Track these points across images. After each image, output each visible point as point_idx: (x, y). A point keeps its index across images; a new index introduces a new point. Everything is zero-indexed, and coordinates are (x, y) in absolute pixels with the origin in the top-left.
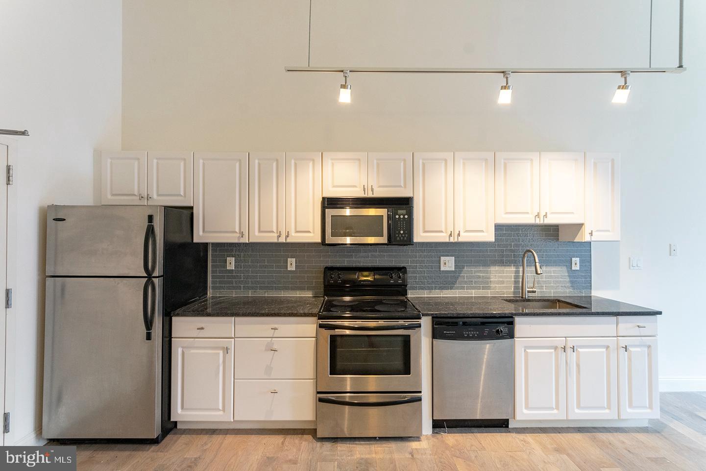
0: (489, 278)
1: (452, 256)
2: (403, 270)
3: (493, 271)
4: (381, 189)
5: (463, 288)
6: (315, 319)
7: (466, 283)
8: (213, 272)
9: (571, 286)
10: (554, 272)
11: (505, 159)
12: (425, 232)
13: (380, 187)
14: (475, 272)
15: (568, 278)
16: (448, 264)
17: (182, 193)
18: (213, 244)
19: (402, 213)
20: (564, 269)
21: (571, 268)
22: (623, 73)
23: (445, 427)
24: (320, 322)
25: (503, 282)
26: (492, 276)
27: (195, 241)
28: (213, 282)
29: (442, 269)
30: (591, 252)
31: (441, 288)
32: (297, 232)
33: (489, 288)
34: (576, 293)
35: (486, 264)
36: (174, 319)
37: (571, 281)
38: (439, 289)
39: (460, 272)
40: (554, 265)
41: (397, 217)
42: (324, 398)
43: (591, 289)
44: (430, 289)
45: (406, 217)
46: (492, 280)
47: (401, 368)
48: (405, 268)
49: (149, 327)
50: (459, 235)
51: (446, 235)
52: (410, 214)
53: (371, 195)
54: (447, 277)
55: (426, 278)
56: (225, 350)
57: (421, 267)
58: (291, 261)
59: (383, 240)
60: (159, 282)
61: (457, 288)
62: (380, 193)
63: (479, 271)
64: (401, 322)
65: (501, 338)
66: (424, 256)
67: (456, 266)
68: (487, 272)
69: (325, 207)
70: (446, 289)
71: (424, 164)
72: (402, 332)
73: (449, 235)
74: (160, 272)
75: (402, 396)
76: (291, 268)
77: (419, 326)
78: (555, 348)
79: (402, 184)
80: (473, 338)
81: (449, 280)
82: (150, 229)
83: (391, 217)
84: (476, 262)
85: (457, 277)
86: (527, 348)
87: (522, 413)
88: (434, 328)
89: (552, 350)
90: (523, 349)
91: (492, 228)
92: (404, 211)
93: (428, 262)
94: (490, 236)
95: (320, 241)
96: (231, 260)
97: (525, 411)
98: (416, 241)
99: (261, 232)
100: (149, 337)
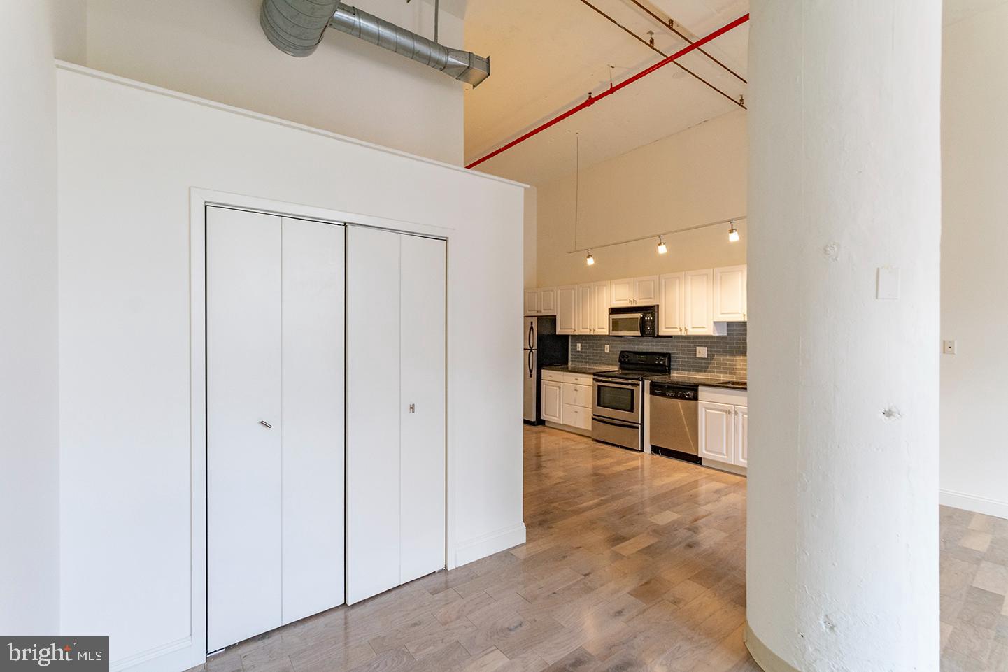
0: (735, 365)
1: (705, 346)
2: (668, 355)
4: (641, 301)
5: (714, 372)
6: (593, 376)
7: (716, 368)
8: (572, 352)
11: (721, 273)
12: (666, 328)
13: (640, 299)
14: (724, 360)
16: (702, 352)
17: (552, 309)
18: (572, 336)
22: (730, 221)
23: (659, 453)
24: (596, 377)
26: (737, 363)
27: (557, 333)
28: (571, 358)
29: (698, 356)
31: (698, 372)
32: (599, 328)
33: (735, 374)
35: (732, 354)
36: (542, 370)
38: (695, 371)
39: (712, 359)
41: (646, 319)
42: (597, 419)
44: (689, 370)
45: (650, 318)
47: (629, 408)
48: (670, 354)
49: (531, 371)
50: (686, 330)
51: (678, 330)
52: (653, 316)
53: (634, 305)
54: (701, 363)
55: (686, 362)
56: (560, 388)
57: (683, 354)
58: (607, 347)
59: (638, 333)
60: (535, 352)
61: (710, 372)
62: (640, 303)
63: (726, 360)
64: (630, 381)
65: (689, 399)
66: (685, 346)
67: (708, 355)
68: (733, 360)
69: (610, 314)
70: (701, 371)
71: (665, 282)
72: (630, 387)
73: (681, 330)
74: (535, 347)
75: (629, 424)
76: (607, 351)
77: (638, 385)
78: (726, 412)
79: (652, 297)
80: (672, 397)
81: (703, 365)
82: (532, 328)
83: (642, 319)
84: (724, 352)
85: (709, 363)
86: (706, 408)
87: (702, 452)
88: (650, 388)
89: (724, 413)
90: (704, 409)
91: (712, 324)
92: (650, 315)
93: (688, 350)
94: (709, 330)
95: (607, 334)
96: (579, 345)
97: (704, 452)
98: (660, 334)
99: (583, 328)
100: (531, 376)
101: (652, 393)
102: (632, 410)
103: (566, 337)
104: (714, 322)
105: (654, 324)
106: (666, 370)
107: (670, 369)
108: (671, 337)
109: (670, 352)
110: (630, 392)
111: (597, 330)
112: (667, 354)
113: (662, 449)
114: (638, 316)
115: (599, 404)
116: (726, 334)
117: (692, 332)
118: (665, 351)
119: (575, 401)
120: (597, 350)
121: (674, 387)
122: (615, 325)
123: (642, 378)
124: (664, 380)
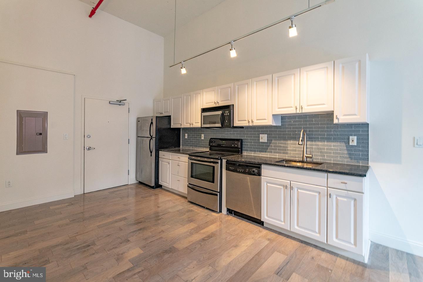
0: (287, 147)
1: (265, 134)
2: (241, 141)
3: (289, 143)
5: (271, 152)
6: (188, 156)
7: (273, 149)
8: (182, 139)
9: (349, 157)
10: (334, 146)
11: (278, 77)
12: (239, 121)
13: (221, 101)
14: (279, 143)
15: (346, 151)
16: (264, 138)
17: (169, 111)
18: (182, 129)
19: (227, 113)
20: (343, 144)
21: (349, 144)
23: (232, 214)
24: (191, 157)
25: (295, 151)
26: (289, 146)
27: (172, 127)
28: (182, 143)
29: (261, 141)
30: (368, 132)
31: (261, 151)
33: (287, 153)
34: (354, 163)
35: (285, 139)
36: (159, 152)
37: (348, 153)
38: (259, 152)
39: (270, 143)
40: (334, 141)
41: (225, 114)
43: (368, 160)
44: (255, 151)
45: (228, 114)
46: (289, 149)
47: (212, 180)
48: (242, 140)
49: (151, 152)
50: (252, 122)
51: (247, 122)
52: (230, 113)
53: (217, 105)
54: (263, 146)
55: (252, 145)
56: (169, 163)
57: (250, 140)
58: (203, 135)
59: (220, 125)
60: (154, 139)
61: (269, 152)
62: (221, 104)
63: (281, 143)
64: (212, 160)
65: (254, 175)
66: (252, 134)
67: (268, 140)
68: (285, 144)
69: (202, 112)
70: (263, 152)
71: (238, 87)
72: (212, 164)
73: (249, 122)
74: (154, 136)
75: (211, 192)
76: (203, 138)
77: (218, 163)
78: (284, 186)
79: (230, 99)
80: (241, 172)
81: (264, 147)
82: (152, 123)
83: (223, 114)
84: (279, 137)
85: (268, 146)
86: (267, 183)
87: (264, 218)
88: (226, 165)
89: (282, 187)
90: (265, 183)
91: (271, 118)
92: (228, 112)
93: (254, 137)
94: (270, 122)
95: (200, 126)
96: (186, 135)
97: (266, 217)
98: (235, 125)
99: (186, 123)
100: (151, 156)
101: (227, 169)
102: (213, 182)
103: (179, 129)
104: (273, 115)
105: (230, 118)
106: (239, 151)
107: (242, 150)
108: (242, 127)
109: (242, 138)
110: (212, 167)
111: (194, 124)
112: (240, 139)
113: (235, 212)
114: (220, 113)
115: (192, 177)
116: (280, 125)
117: (257, 123)
118: (238, 138)
119: (178, 172)
120: (197, 138)
121: (243, 165)
122: (205, 119)
123: (220, 158)
124: (236, 159)
